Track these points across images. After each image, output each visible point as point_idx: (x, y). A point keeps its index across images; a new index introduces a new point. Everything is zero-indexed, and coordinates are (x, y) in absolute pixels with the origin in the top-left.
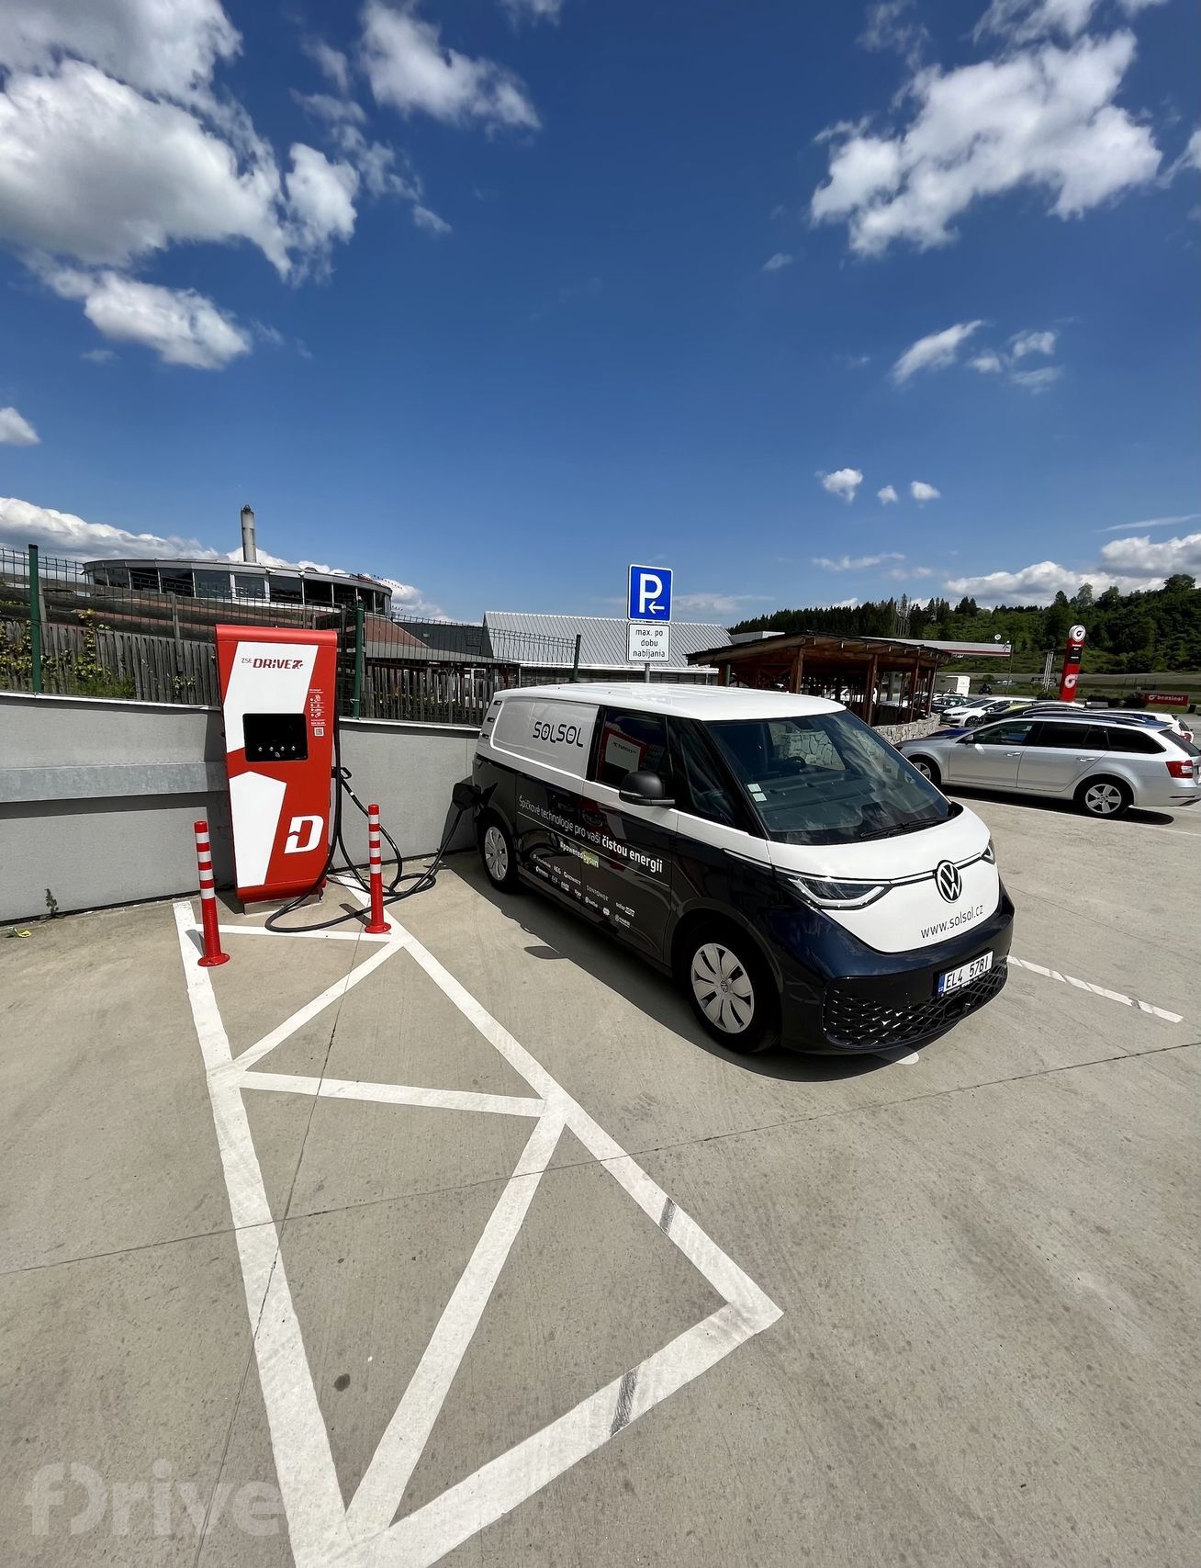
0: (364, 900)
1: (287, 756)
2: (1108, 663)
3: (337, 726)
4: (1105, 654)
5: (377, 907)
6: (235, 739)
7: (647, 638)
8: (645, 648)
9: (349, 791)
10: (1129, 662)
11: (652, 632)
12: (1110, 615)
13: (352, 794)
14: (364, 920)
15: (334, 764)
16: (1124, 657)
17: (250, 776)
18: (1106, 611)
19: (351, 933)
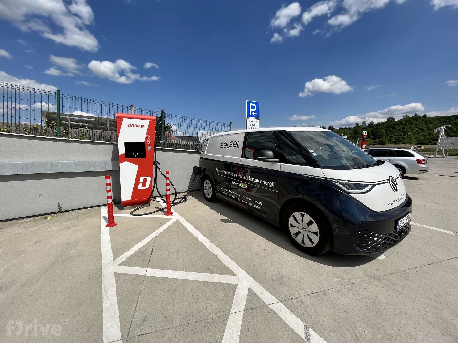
0: (164, 205)
1: (139, 156)
2: (372, 142)
3: (155, 150)
4: (371, 140)
5: (168, 208)
6: (122, 151)
7: (252, 123)
8: (252, 126)
9: (159, 169)
10: (378, 142)
11: (254, 121)
12: (372, 129)
13: (160, 170)
14: (164, 212)
15: (154, 160)
16: (377, 140)
17: (126, 163)
18: (370, 128)
19: (160, 215)
